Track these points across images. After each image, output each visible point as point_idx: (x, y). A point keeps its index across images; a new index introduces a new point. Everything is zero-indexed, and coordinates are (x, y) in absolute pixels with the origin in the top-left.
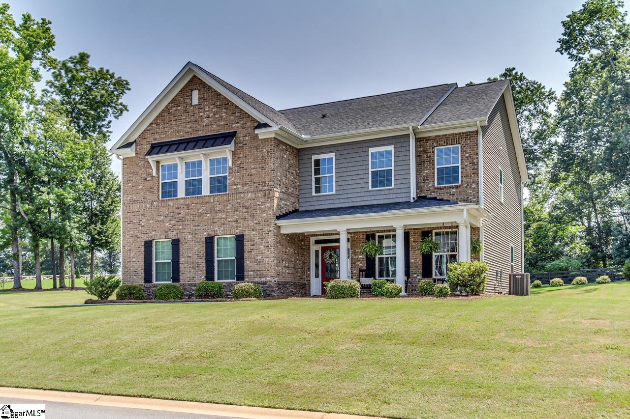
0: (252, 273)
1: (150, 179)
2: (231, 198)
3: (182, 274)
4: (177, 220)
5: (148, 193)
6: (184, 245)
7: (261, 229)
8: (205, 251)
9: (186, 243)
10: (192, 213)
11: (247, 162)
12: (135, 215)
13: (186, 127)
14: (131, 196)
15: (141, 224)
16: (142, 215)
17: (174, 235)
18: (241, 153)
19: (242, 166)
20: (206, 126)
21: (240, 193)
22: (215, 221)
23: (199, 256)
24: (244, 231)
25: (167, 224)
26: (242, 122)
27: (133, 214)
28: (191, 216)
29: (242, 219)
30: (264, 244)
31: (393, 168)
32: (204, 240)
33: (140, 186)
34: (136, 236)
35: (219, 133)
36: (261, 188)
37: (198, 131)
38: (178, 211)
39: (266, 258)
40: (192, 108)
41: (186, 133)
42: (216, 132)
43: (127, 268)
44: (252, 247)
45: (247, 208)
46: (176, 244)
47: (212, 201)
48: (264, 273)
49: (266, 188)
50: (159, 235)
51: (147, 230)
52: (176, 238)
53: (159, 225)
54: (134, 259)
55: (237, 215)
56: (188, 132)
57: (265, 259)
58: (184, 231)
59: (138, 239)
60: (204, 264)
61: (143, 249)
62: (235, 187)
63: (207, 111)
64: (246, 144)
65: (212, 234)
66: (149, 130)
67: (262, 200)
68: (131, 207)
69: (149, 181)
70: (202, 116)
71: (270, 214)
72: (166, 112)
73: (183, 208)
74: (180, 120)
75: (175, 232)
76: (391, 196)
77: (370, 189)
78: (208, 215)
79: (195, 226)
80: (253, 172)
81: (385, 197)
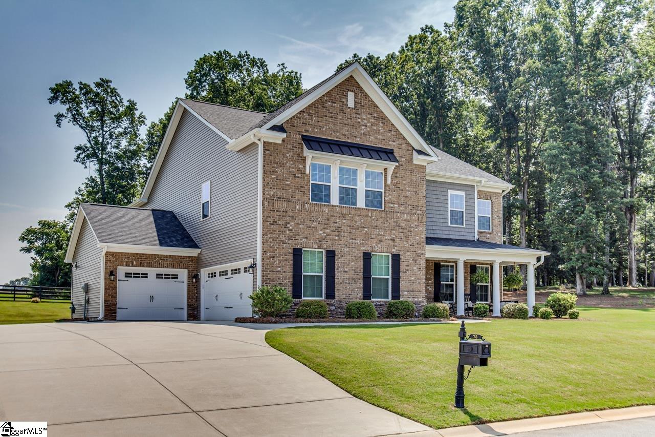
0: (406, 293)
1: (300, 175)
2: (389, 216)
3: (337, 290)
4: (332, 229)
5: (297, 192)
6: (340, 258)
7: (415, 251)
8: (362, 267)
9: (342, 256)
10: (349, 224)
11: (402, 183)
12: (280, 216)
13: (342, 129)
14: (275, 191)
15: (288, 228)
16: (290, 217)
17: (328, 245)
18: (397, 173)
19: (398, 185)
20: (364, 134)
21: (397, 212)
22: (373, 236)
23: (356, 272)
24: (400, 251)
25: (321, 232)
26: (398, 142)
27: (278, 213)
28: (348, 228)
29: (398, 238)
30: (417, 266)
31: (464, 210)
32: (362, 255)
33: (287, 181)
34: (282, 241)
35: (377, 146)
36: (415, 211)
37: (356, 137)
38: (333, 219)
39: (418, 279)
40: (349, 110)
41: (343, 135)
42: (374, 144)
43: (269, 279)
44: (407, 268)
45: (403, 229)
46: (331, 256)
47: (370, 215)
48: (417, 293)
49: (419, 212)
50: (311, 244)
51: (296, 235)
52: (331, 249)
53: (311, 231)
54: (279, 269)
55: (394, 234)
56: (345, 135)
57: (418, 281)
58: (340, 242)
59: (285, 245)
60: (361, 281)
61: (290, 257)
62: (392, 206)
63: (364, 119)
64: (402, 165)
65: (369, 249)
66: (300, 118)
67: (416, 223)
68: (275, 205)
69: (299, 177)
70: (359, 122)
71: (423, 238)
72: (320, 104)
73: (340, 217)
74: (337, 118)
75: (330, 243)
76: (456, 233)
77: (449, 225)
78: (366, 229)
79: (352, 239)
80: (408, 194)
81: (458, 233)
